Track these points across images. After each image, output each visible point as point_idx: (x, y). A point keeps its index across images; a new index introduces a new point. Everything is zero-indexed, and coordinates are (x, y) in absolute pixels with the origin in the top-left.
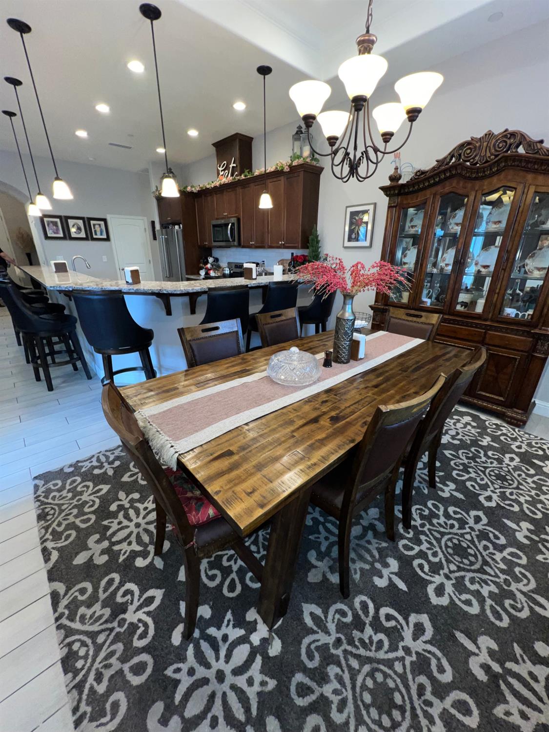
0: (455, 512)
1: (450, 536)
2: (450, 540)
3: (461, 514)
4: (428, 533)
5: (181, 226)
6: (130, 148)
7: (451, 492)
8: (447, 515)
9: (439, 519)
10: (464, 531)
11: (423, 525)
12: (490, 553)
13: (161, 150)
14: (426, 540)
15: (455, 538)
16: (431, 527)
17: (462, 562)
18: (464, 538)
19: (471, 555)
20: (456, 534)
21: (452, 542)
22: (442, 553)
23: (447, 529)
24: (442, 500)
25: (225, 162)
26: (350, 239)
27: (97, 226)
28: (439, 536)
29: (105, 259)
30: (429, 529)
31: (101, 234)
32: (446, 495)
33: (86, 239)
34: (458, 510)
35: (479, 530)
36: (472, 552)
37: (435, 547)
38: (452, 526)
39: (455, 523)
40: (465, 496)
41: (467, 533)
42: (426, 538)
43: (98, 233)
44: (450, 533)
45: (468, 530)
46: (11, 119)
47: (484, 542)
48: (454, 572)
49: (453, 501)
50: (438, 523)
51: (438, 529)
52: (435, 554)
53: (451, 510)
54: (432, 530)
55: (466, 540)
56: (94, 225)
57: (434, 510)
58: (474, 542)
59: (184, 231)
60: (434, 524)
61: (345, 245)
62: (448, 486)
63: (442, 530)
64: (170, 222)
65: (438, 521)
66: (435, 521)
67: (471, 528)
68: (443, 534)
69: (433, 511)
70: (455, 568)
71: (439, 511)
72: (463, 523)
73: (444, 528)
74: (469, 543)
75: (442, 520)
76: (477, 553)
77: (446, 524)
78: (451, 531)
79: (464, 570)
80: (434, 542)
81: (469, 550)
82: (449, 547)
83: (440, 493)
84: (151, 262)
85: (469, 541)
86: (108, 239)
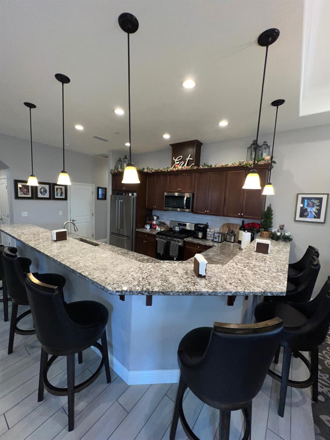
5: (135, 194)
6: (108, 141)
13: (128, 144)
25: (182, 156)
26: (302, 215)
27: (59, 190)
29: (61, 213)
31: (61, 195)
33: (49, 199)
43: (59, 195)
46: (30, 110)
56: (57, 189)
59: (137, 197)
61: (297, 219)
64: (124, 190)
84: (94, 215)
86: (66, 199)
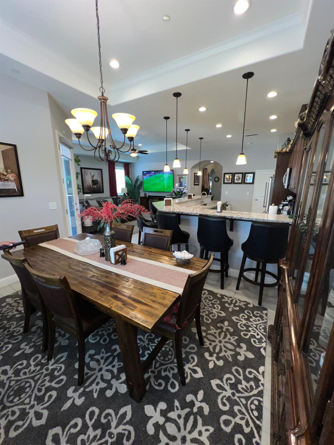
0: (50, 396)
1: (33, 386)
2: (30, 386)
3: (48, 401)
4: (41, 372)
7: (72, 399)
8: (49, 389)
9: (49, 381)
10: (33, 399)
11: (47, 369)
12: (8, 415)
14: (36, 370)
15: (30, 389)
16: (44, 374)
17: (12, 390)
18: (27, 397)
19: (14, 399)
20: (32, 392)
21: (29, 387)
22: (24, 378)
23: (39, 386)
24: (65, 388)
28: (36, 378)
30: (43, 373)
32: (70, 392)
33: (241, 183)
34: (52, 400)
35: (28, 413)
36: (15, 400)
37: (29, 374)
38: (40, 390)
39: (41, 393)
40: (64, 411)
41: (30, 401)
42: (37, 370)
44: (35, 387)
45: (32, 403)
47: (18, 414)
48: (10, 383)
49: (62, 397)
50: (45, 380)
51: (41, 379)
52: (25, 373)
53: (54, 393)
54: (42, 375)
55: (26, 399)
56: (247, 176)
57: (58, 380)
58: (22, 405)
60: (46, 377)
62: (80, 397)
63: (40, 382)
65: (47, 381)
66: (48, 378)
67: (32, 407)
68: (36, 382)
69: (56, 378)
70: (11, 384)
71: (56, 383)
72: (40, 400)
73: (40, 384)
74: (22, 400)
75: (47, 384)
76: (13, 404)
77: (42, 386)
78: (36, 388)
79: (8, 390)
80: (32, 375)
81: (17, 398)
82: (25, 384)
83: (72, 388)
85: (24, 401)
86: (253, 183)
